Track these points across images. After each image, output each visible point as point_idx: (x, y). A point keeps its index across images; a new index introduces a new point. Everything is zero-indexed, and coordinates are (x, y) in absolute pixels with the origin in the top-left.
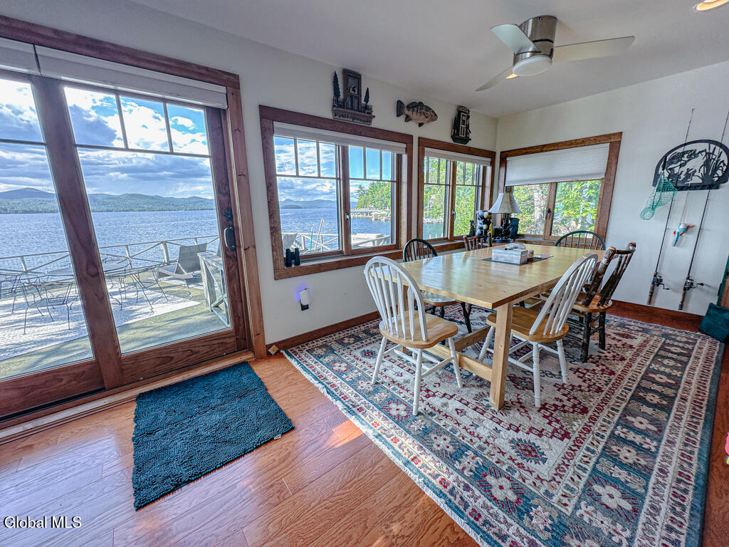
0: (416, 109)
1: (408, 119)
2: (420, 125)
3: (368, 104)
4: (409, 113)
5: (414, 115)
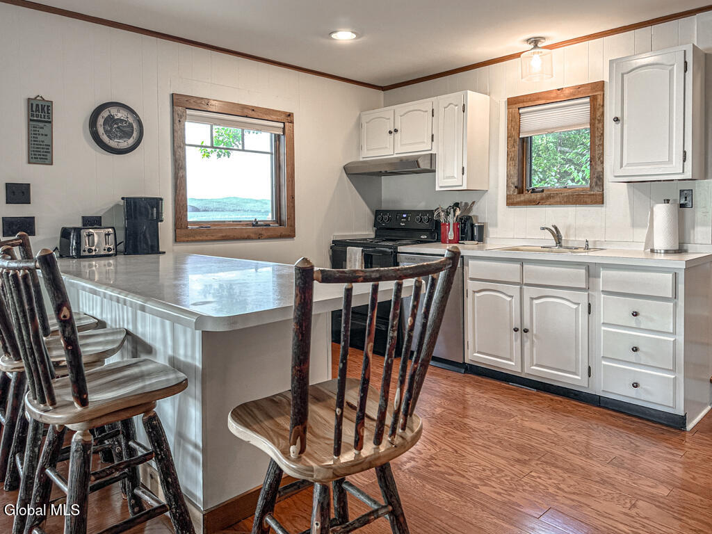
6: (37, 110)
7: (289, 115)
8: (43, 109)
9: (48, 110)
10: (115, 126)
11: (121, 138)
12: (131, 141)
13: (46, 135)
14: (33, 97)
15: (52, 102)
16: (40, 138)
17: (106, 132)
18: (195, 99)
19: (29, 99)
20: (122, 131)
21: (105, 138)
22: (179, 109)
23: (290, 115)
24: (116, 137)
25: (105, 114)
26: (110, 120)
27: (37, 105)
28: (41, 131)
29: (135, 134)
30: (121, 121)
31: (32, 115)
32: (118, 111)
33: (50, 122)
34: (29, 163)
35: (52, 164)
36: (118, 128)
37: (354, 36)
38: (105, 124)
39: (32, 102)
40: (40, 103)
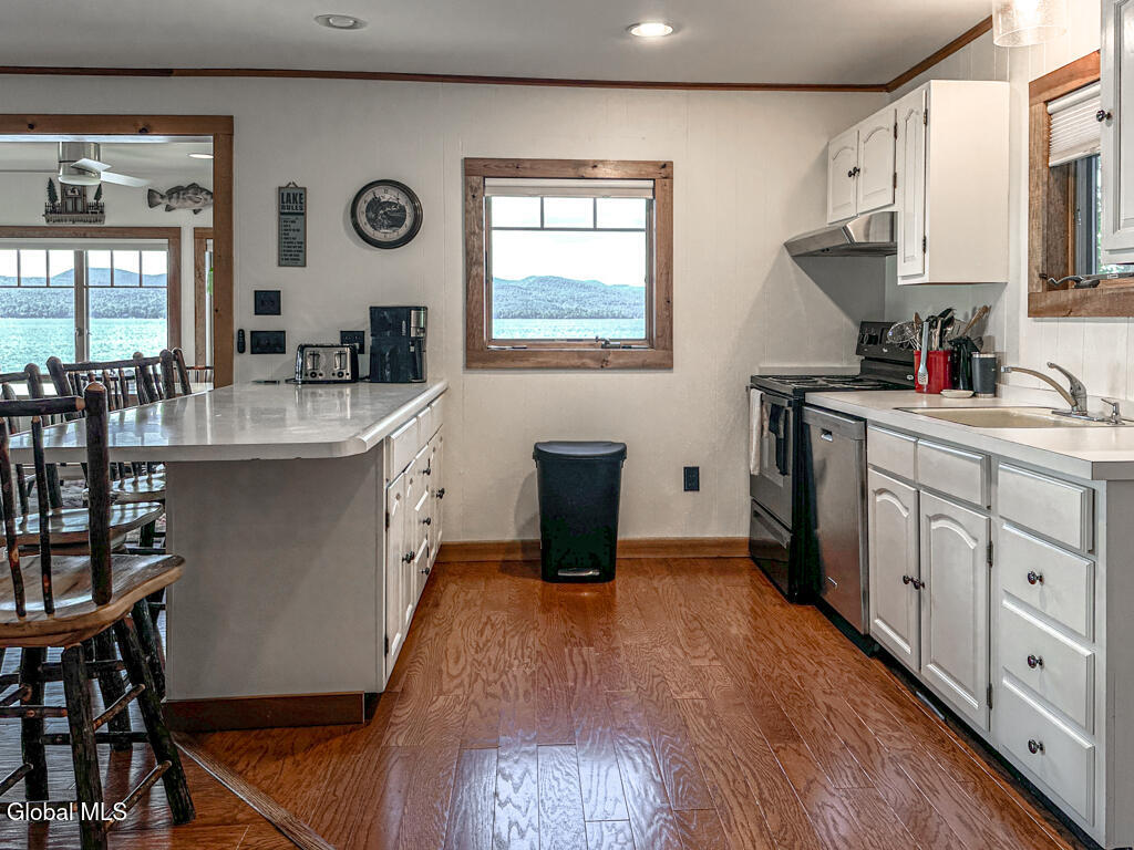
0: (175, 195)
1: (169, 209)
2: (196, 212)
3: (101, 201)
4: (166, 201)
5: (173, 203)
6: (288, 201)
7: (664, 166)
8: (295, 199)
9: (301, 198)
10: (382, 212)
11: (389, 227)
12: (403, 231)
13: (298, 230)
14: (284, 185)
15: (305, 189)
16: (292, 234)
17: (369, 220)
18: (497, 163)
19: (280, 188)
20: (389, 218)
21: (368, 230)
22: (476, 180)
23: (666, 167)
24: (382, 226)
25: (368, 197)
26: (375, 205)
27: (288, 194)
28: (293, 226)
29: (408, 221)
30: (389, 204)
31: (283, 208)
32: (386, 192)
33: (303, 214)
34: (280, 265)
35: (305, 265)
36: (385, 213)
37: (670, 30)
38: (368, 210)
39: (282, 191)
40: (291, 192)
